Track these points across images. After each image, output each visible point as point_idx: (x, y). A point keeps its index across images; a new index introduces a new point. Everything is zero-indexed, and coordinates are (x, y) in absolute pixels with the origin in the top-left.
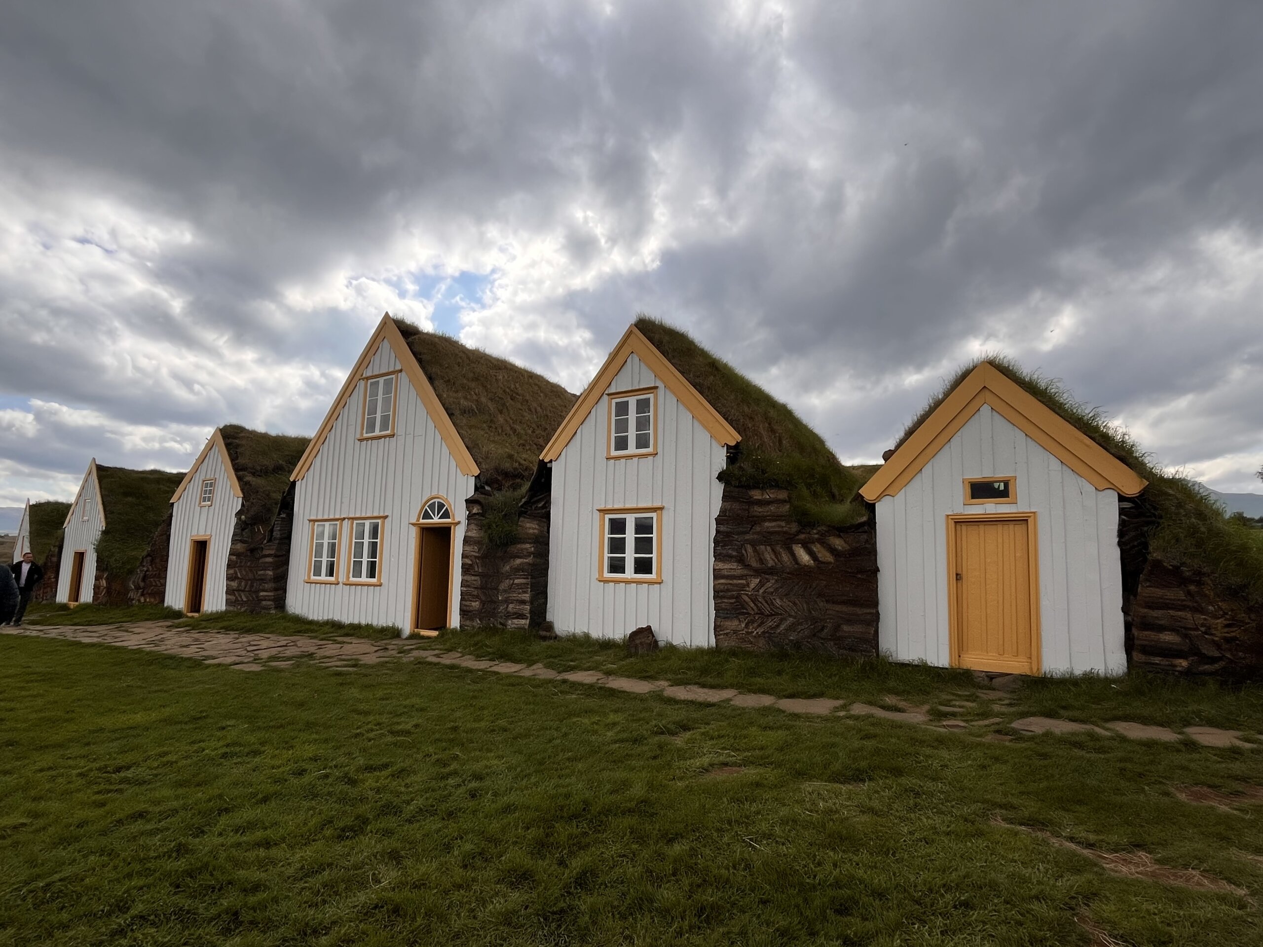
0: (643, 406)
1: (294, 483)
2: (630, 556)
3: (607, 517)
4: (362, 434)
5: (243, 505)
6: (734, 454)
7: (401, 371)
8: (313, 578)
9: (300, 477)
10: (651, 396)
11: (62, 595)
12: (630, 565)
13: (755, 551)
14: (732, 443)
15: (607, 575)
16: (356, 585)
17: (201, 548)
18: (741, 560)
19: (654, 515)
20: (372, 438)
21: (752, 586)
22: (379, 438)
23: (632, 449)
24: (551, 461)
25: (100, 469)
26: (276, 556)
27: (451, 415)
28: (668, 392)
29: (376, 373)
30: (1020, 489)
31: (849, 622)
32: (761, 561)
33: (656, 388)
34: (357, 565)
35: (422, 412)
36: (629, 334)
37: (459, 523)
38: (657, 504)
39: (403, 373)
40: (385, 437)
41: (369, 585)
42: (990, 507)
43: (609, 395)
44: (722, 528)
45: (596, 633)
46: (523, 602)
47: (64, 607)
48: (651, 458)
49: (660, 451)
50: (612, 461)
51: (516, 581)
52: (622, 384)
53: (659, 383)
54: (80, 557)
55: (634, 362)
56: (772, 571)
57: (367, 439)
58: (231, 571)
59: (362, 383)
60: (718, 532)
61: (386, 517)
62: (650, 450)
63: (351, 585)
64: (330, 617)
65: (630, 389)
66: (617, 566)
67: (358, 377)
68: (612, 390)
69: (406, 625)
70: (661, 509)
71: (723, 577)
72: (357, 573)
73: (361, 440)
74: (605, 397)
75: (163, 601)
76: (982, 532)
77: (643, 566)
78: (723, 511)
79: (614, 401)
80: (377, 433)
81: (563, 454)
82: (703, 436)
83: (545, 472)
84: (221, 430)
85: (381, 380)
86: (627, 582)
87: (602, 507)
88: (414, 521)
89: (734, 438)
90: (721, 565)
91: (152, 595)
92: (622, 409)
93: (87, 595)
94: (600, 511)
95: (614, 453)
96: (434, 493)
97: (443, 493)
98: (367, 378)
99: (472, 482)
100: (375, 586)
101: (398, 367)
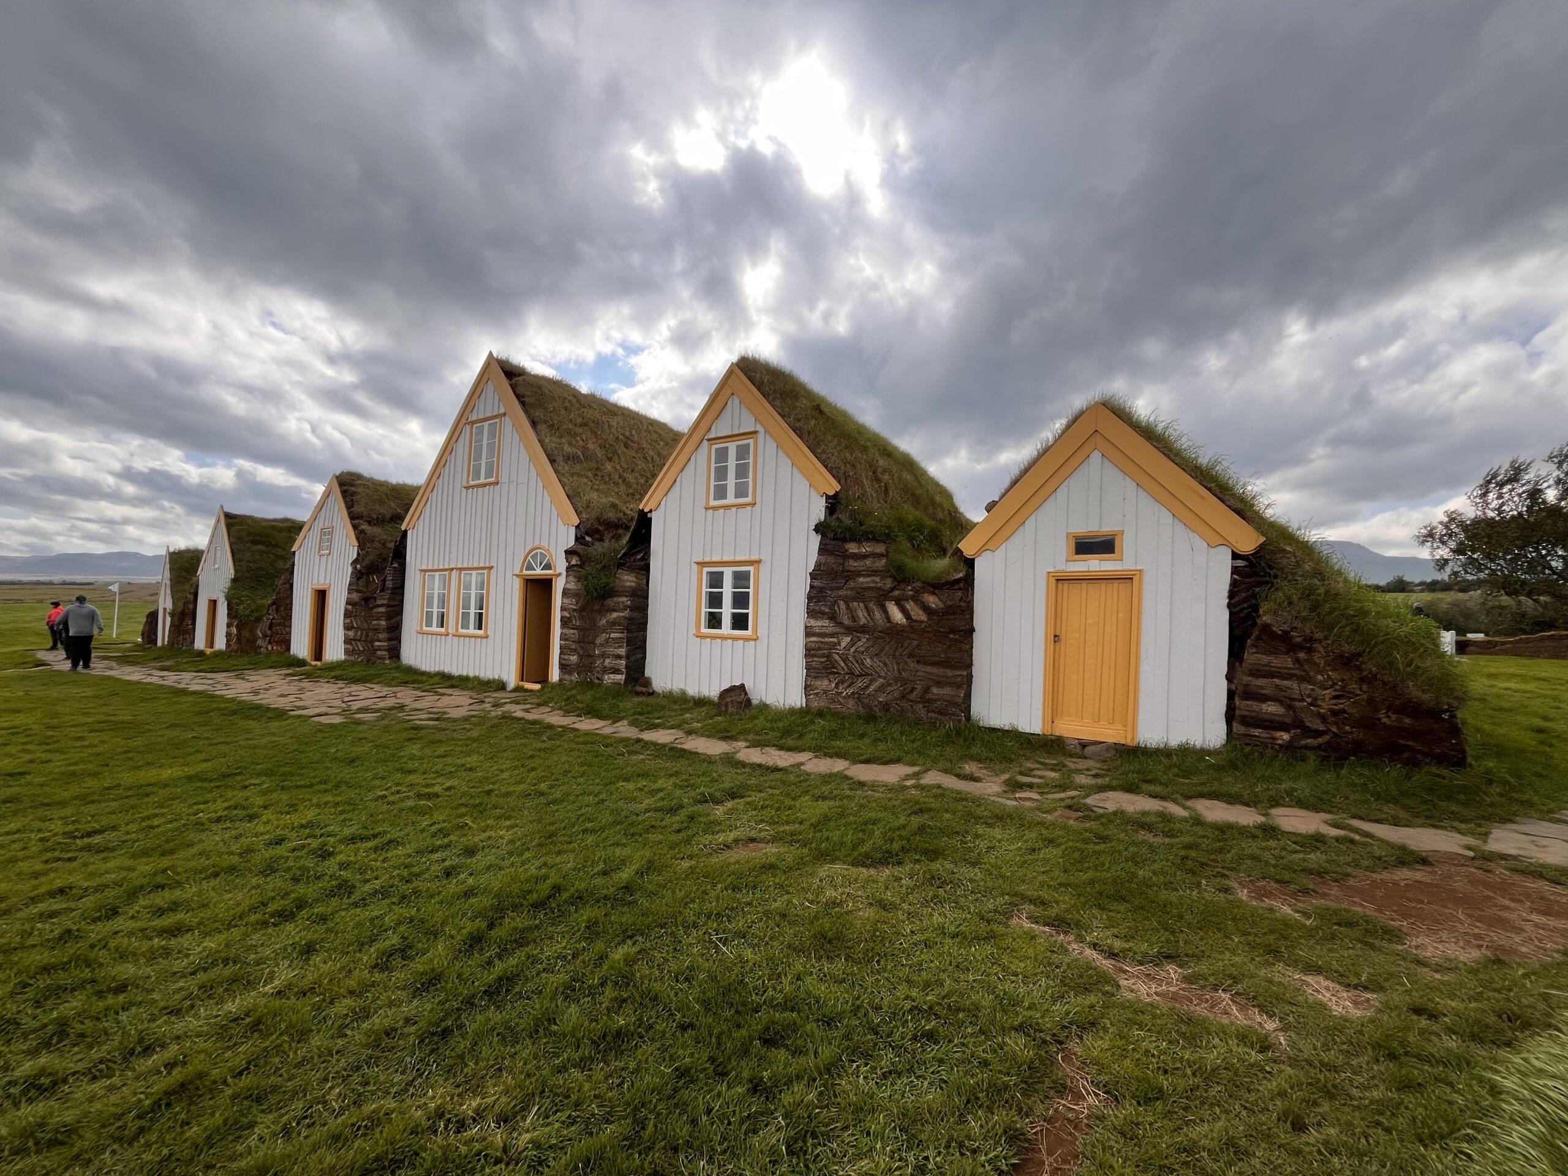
0: (742, 452)
1: (405, 532)
2: (727, 611)
3: (706, 570)
4: (468, 482)
5: (358, 554)
6: (833, 504)
7: (504, 414)
8: (425, 628)
9: (411, 526)
10: (751, 441)
11: (200, 643)
12: (727, 621)
13: (848, 608)
14: (831, 493)
15: (705, 631)
16: (465, 636)
17: (321, 596)
18: (833, 617)
19: (751, 569)
20: (478, 486)
21: (843, 644)
22: (484, 485)
23: (731, 499)
24: (651, 511)
25: (228, 516)
26: (388, 606)
27: (552, 461)
28: (768, 438)
29: (481, 416)
30: (1127, 546)
31: (939, 684)
32: (854, 618)
33: (755, 432)
34: (466, 616)
35: (525, 457)
36: (730, 373)
37: (559, 575)
38: (754, 557)
39: (507, 417)
40: (490, 484)
41: (476, 637)
42: (1094, 564)
43: (708, 440)
44: (816, 583)
45: (692, 691)
46: (619, 657)
47: (201, 653)
48: (749, 508)
49: (758, 500)
50: (711, 511)
51: (612, 635)
52: (722, 428)
53: (759, 428)
54: (213, 603)
55: (734, 404)
56: (863, 629)
57: (473, 487)
58: (348, 621)
59: (468, 427)
60: (811, 587)
61: (491, 568)
62: (749, 499)
63: (460, 636)
64: (441, 669)
65: (730, 433)
66: (714, 621)
67: (463, 421)
68: (712, 435)
69: (511, 679)
70: (759, 562)
71: (814, 635)
72: (465, 626)
73: (467, 488)
74: (705, 443)
75: (288, 649)
76: (1084, 592)
77: (740, 622)
78: (818, 565)
79: (714, 447)
80: (482, 480)
81: (663, 503)
82: (802, 484)
83: (644, 522)
84: (337, 477)
85: (486, 424)
86: (724, 638)
87: (700, 560)
88: (517, 572)
89: (833, 487)
90: (813, 622)
91: (279, 643)
92: (722, 455)
93: (220, 643)
94: (698, 563)
95: (713, 503)
96: (537, 544)
97: (545, 544)
98: (473, 423)
99: (572, 532)
100: (481, 637)
101: (502, 411)
